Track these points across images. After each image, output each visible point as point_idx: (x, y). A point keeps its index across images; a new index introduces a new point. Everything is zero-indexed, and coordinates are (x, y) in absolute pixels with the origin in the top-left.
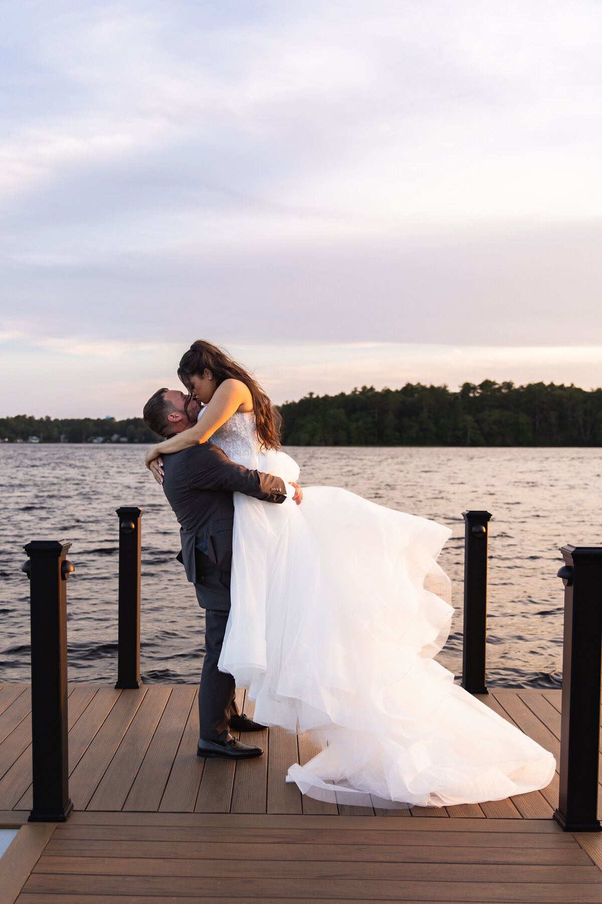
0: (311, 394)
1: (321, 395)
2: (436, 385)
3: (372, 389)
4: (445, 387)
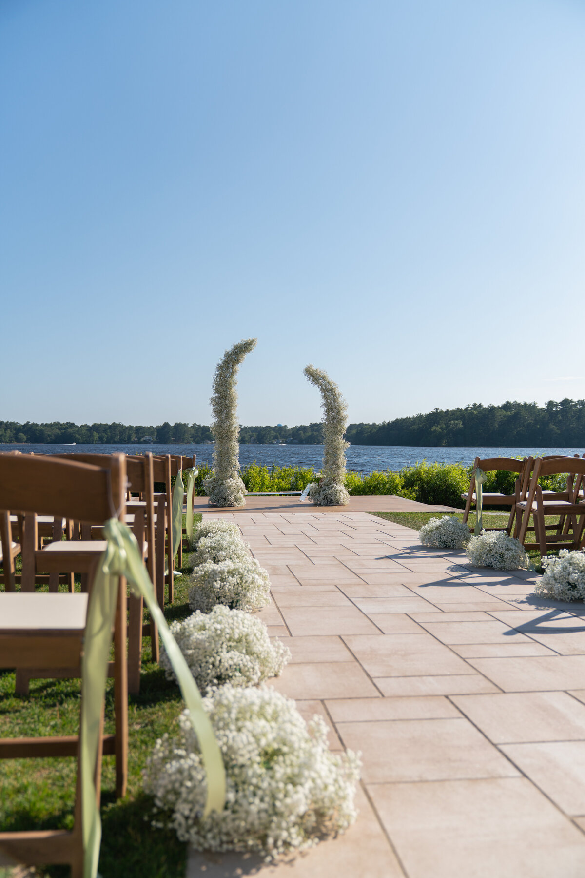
0: (437, 409)
1: (444, 410)
2: (528, 402)
3: (480, 405)
4: (535, 404)
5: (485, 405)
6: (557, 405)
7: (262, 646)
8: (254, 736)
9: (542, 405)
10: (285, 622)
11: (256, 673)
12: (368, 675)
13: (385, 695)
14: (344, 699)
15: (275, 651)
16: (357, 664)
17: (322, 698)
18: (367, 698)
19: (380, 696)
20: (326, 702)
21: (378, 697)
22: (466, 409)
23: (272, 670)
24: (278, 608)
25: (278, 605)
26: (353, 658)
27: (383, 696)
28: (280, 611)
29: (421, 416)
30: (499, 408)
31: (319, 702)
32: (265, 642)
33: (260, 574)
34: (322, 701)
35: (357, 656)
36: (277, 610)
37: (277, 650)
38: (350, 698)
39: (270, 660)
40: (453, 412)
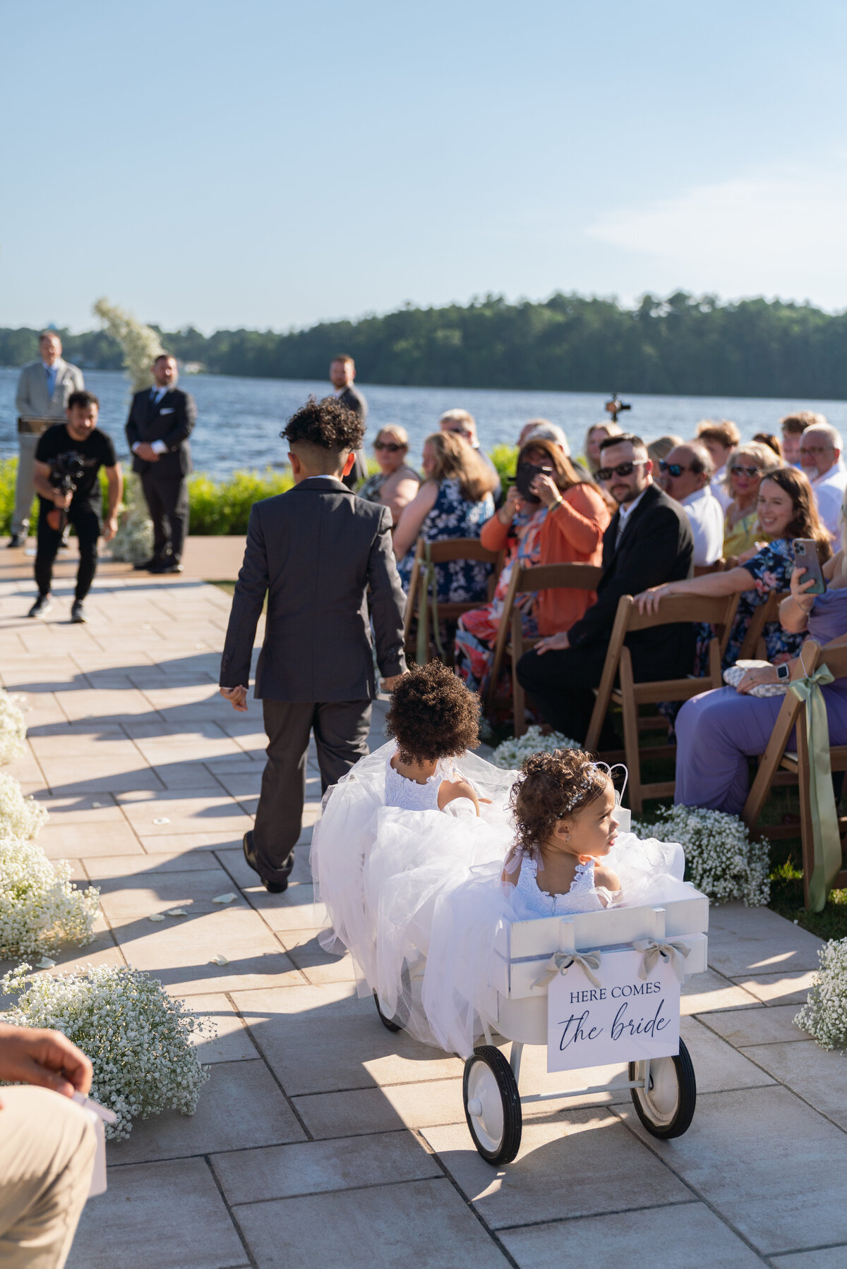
0: (409, 305)
1: (424, 308)
5: (512, 299)
6: (658, 305)
7: (14, 805)
8: (7, 874)
9: (629, 302)
10: (45, 778)
11: (8, 834)
12: (135, 834)
13: (149, 852)
14: (104, 857)
15: (30, 811)
16: (127, 823)
17: (80, 856)
18: (129, 855)
19: (143, 853)
20: (84, 861)
21: (140, 854)
22: (472, 307)
23: (26, 831)
24: (36, 759)
25: (38, 754)
26: (123, 817)
27: (146, 853)
28: (39, 763)
29: (374, 319)
30: (541, 306)
31: (77, 861)
32: (17, 801)
33: (10, 716)
34: (80, 860)
35: (128, 815)
36: (34, 762)
37: (32, 810)
38: (110, 856)
39: (23, 820)
40: (443, 313)
